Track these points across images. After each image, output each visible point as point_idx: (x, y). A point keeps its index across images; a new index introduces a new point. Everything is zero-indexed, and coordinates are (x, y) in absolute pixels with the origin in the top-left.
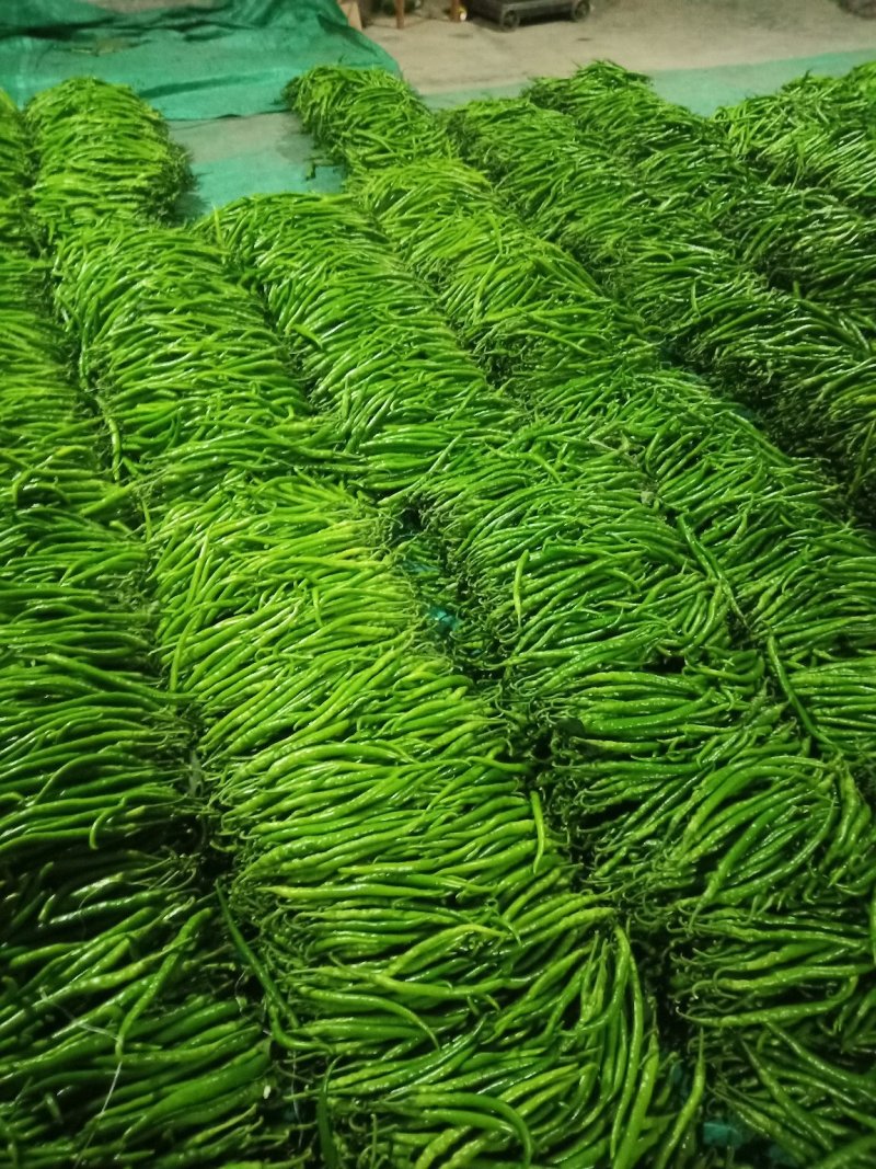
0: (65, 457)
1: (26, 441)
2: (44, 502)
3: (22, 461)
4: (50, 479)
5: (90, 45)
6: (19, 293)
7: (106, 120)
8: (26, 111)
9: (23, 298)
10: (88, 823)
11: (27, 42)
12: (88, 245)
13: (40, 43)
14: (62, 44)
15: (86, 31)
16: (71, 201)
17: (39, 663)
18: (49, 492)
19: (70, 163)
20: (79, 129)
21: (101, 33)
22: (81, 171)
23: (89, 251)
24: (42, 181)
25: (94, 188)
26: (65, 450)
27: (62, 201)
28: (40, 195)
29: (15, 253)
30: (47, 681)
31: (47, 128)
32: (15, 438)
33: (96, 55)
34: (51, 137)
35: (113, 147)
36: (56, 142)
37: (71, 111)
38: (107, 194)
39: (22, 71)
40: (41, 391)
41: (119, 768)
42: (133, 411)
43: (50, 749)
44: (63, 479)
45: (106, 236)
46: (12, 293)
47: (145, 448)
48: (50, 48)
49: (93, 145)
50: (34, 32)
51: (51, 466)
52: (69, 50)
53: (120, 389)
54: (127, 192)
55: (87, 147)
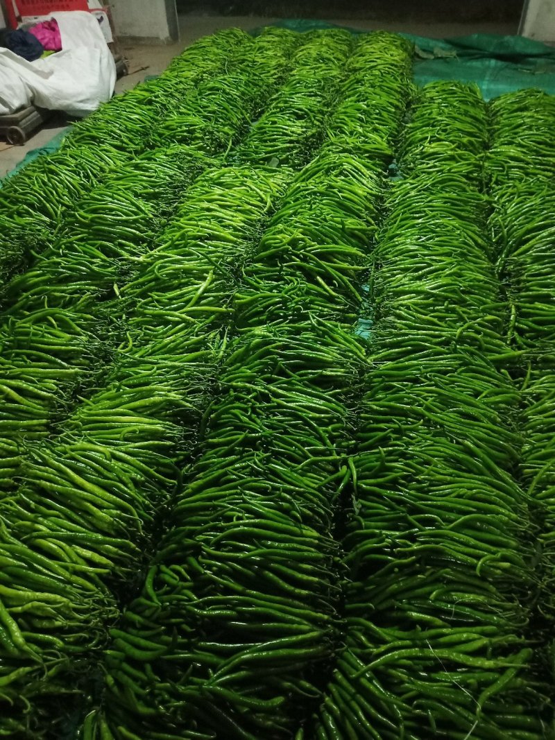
0: (487, 321)
1: (471, 305)
2: (470, 345)
3: (465, 316)
4: (478, 332)
5: (531, 67)
6: (473, 214)
7: (546, 118)
8: (491, 103)
9: (474, 216)
10: (478, 558)
11: (493, 62)
12: (520, 193)
13: (500, 63)
14: (514, 66)
15: (531, 59)
16: (513, 163)
17: (458, 443)
18: (476, 340)
19: (519, 140)
20: (527, 120)
21: (540, 61)
22: (523, 146)
23: (519, 197)
24: (496, 147)
25: (529, 158)
26: (489, 317)
27: (507, 162)
28: (492, 156)
29: (472, 188)
30: (461, 456)
31: (505, 116)
32: (465, 301)
33: (533, 74)
34: (506, 122)
35: (548, 135)
36: (509, 125)
37: (525, 109)
38: (536, 164)
39: (487, 78)
40: (481, 277)
41: (498, 531)
42: (532, 305)
43: (461, 500)
44: (486, 335)
45: (532, 190)
46: (469, 212)
47: (532, 330)
48: (506, 67)
49: (535, 132)
50: (499, 57)
51: (480, 324)
52: (516, 69)
53: (528, 289)
54: (549, 165)
55: (532, 132)
